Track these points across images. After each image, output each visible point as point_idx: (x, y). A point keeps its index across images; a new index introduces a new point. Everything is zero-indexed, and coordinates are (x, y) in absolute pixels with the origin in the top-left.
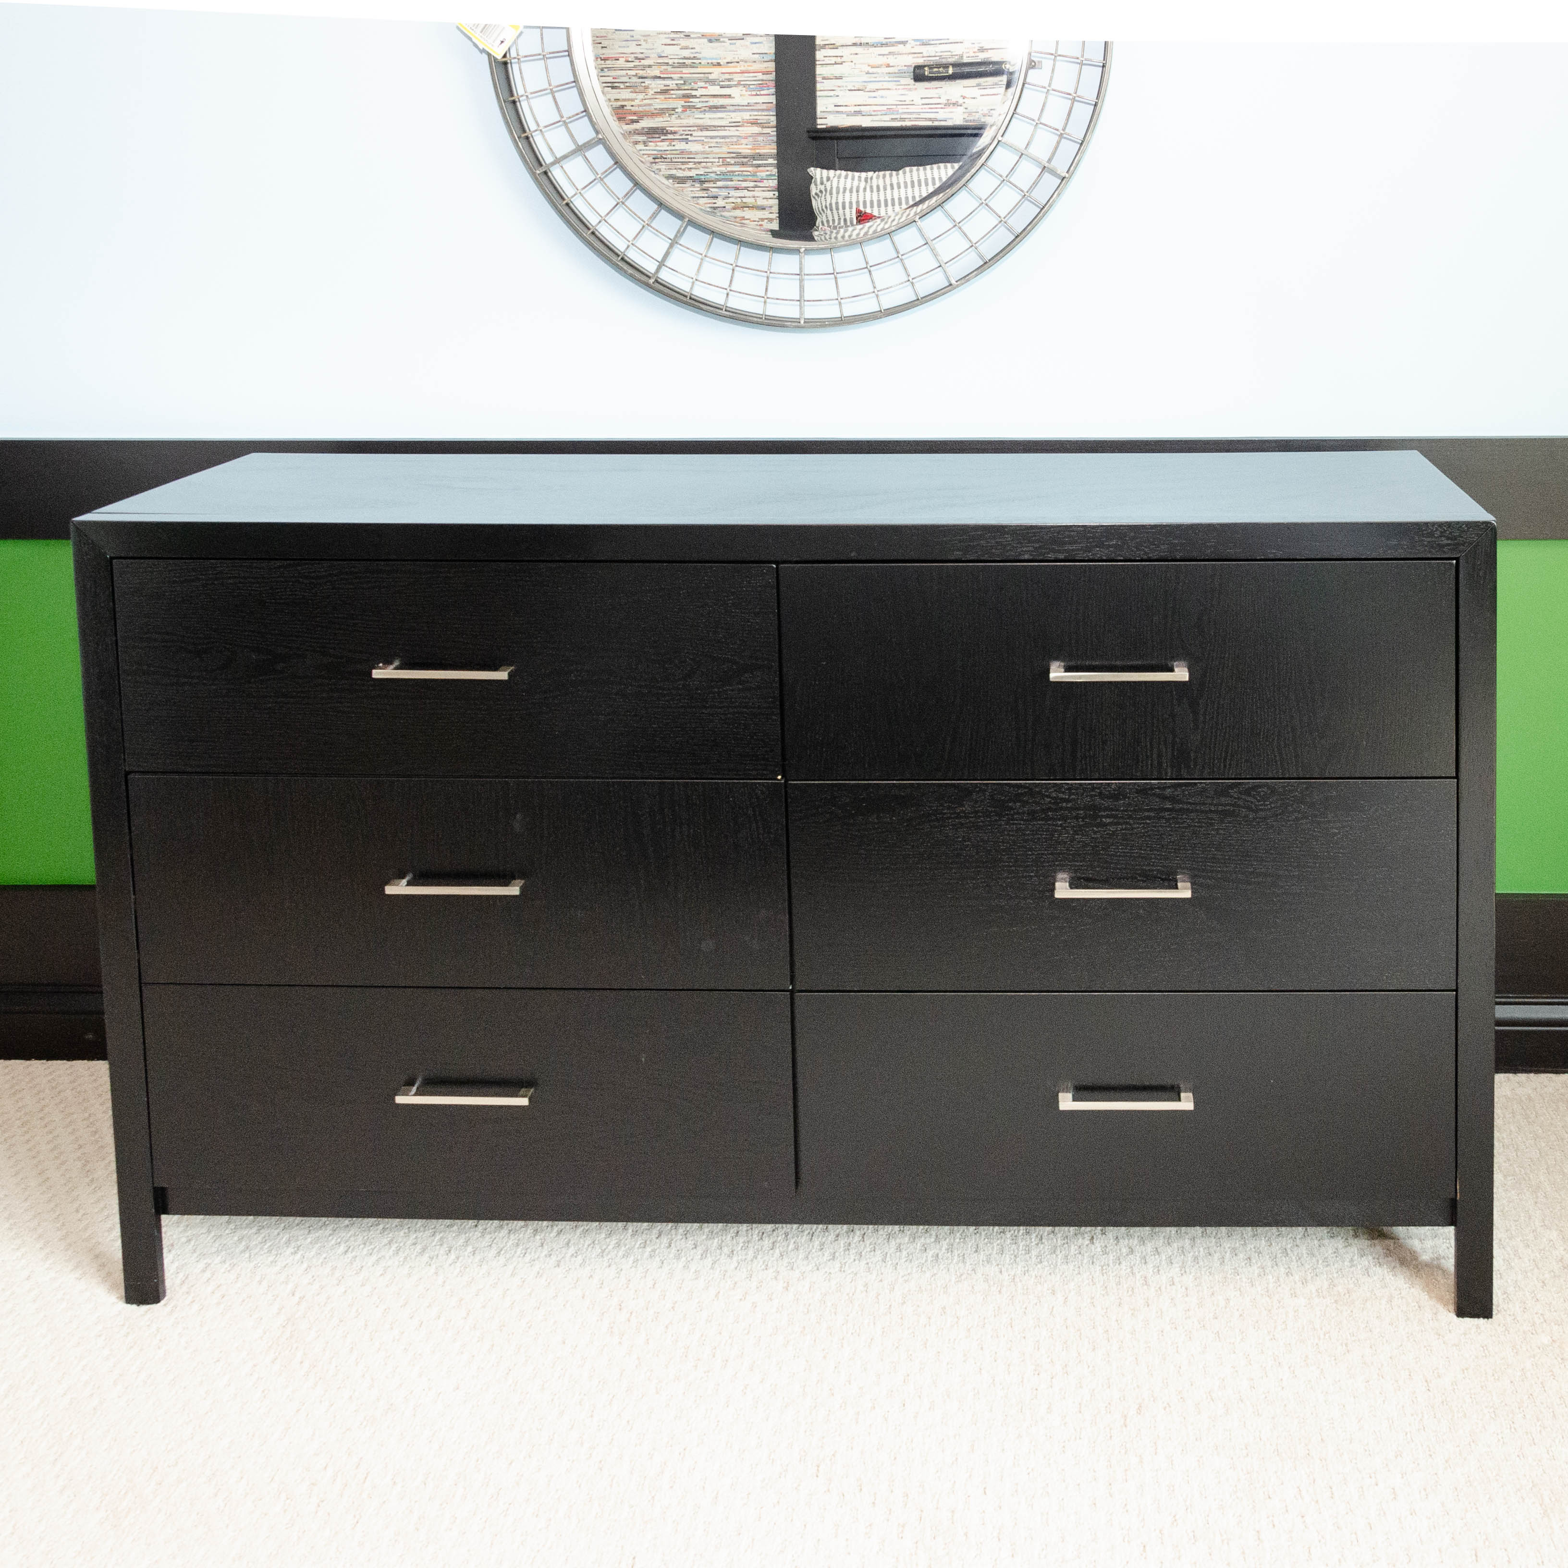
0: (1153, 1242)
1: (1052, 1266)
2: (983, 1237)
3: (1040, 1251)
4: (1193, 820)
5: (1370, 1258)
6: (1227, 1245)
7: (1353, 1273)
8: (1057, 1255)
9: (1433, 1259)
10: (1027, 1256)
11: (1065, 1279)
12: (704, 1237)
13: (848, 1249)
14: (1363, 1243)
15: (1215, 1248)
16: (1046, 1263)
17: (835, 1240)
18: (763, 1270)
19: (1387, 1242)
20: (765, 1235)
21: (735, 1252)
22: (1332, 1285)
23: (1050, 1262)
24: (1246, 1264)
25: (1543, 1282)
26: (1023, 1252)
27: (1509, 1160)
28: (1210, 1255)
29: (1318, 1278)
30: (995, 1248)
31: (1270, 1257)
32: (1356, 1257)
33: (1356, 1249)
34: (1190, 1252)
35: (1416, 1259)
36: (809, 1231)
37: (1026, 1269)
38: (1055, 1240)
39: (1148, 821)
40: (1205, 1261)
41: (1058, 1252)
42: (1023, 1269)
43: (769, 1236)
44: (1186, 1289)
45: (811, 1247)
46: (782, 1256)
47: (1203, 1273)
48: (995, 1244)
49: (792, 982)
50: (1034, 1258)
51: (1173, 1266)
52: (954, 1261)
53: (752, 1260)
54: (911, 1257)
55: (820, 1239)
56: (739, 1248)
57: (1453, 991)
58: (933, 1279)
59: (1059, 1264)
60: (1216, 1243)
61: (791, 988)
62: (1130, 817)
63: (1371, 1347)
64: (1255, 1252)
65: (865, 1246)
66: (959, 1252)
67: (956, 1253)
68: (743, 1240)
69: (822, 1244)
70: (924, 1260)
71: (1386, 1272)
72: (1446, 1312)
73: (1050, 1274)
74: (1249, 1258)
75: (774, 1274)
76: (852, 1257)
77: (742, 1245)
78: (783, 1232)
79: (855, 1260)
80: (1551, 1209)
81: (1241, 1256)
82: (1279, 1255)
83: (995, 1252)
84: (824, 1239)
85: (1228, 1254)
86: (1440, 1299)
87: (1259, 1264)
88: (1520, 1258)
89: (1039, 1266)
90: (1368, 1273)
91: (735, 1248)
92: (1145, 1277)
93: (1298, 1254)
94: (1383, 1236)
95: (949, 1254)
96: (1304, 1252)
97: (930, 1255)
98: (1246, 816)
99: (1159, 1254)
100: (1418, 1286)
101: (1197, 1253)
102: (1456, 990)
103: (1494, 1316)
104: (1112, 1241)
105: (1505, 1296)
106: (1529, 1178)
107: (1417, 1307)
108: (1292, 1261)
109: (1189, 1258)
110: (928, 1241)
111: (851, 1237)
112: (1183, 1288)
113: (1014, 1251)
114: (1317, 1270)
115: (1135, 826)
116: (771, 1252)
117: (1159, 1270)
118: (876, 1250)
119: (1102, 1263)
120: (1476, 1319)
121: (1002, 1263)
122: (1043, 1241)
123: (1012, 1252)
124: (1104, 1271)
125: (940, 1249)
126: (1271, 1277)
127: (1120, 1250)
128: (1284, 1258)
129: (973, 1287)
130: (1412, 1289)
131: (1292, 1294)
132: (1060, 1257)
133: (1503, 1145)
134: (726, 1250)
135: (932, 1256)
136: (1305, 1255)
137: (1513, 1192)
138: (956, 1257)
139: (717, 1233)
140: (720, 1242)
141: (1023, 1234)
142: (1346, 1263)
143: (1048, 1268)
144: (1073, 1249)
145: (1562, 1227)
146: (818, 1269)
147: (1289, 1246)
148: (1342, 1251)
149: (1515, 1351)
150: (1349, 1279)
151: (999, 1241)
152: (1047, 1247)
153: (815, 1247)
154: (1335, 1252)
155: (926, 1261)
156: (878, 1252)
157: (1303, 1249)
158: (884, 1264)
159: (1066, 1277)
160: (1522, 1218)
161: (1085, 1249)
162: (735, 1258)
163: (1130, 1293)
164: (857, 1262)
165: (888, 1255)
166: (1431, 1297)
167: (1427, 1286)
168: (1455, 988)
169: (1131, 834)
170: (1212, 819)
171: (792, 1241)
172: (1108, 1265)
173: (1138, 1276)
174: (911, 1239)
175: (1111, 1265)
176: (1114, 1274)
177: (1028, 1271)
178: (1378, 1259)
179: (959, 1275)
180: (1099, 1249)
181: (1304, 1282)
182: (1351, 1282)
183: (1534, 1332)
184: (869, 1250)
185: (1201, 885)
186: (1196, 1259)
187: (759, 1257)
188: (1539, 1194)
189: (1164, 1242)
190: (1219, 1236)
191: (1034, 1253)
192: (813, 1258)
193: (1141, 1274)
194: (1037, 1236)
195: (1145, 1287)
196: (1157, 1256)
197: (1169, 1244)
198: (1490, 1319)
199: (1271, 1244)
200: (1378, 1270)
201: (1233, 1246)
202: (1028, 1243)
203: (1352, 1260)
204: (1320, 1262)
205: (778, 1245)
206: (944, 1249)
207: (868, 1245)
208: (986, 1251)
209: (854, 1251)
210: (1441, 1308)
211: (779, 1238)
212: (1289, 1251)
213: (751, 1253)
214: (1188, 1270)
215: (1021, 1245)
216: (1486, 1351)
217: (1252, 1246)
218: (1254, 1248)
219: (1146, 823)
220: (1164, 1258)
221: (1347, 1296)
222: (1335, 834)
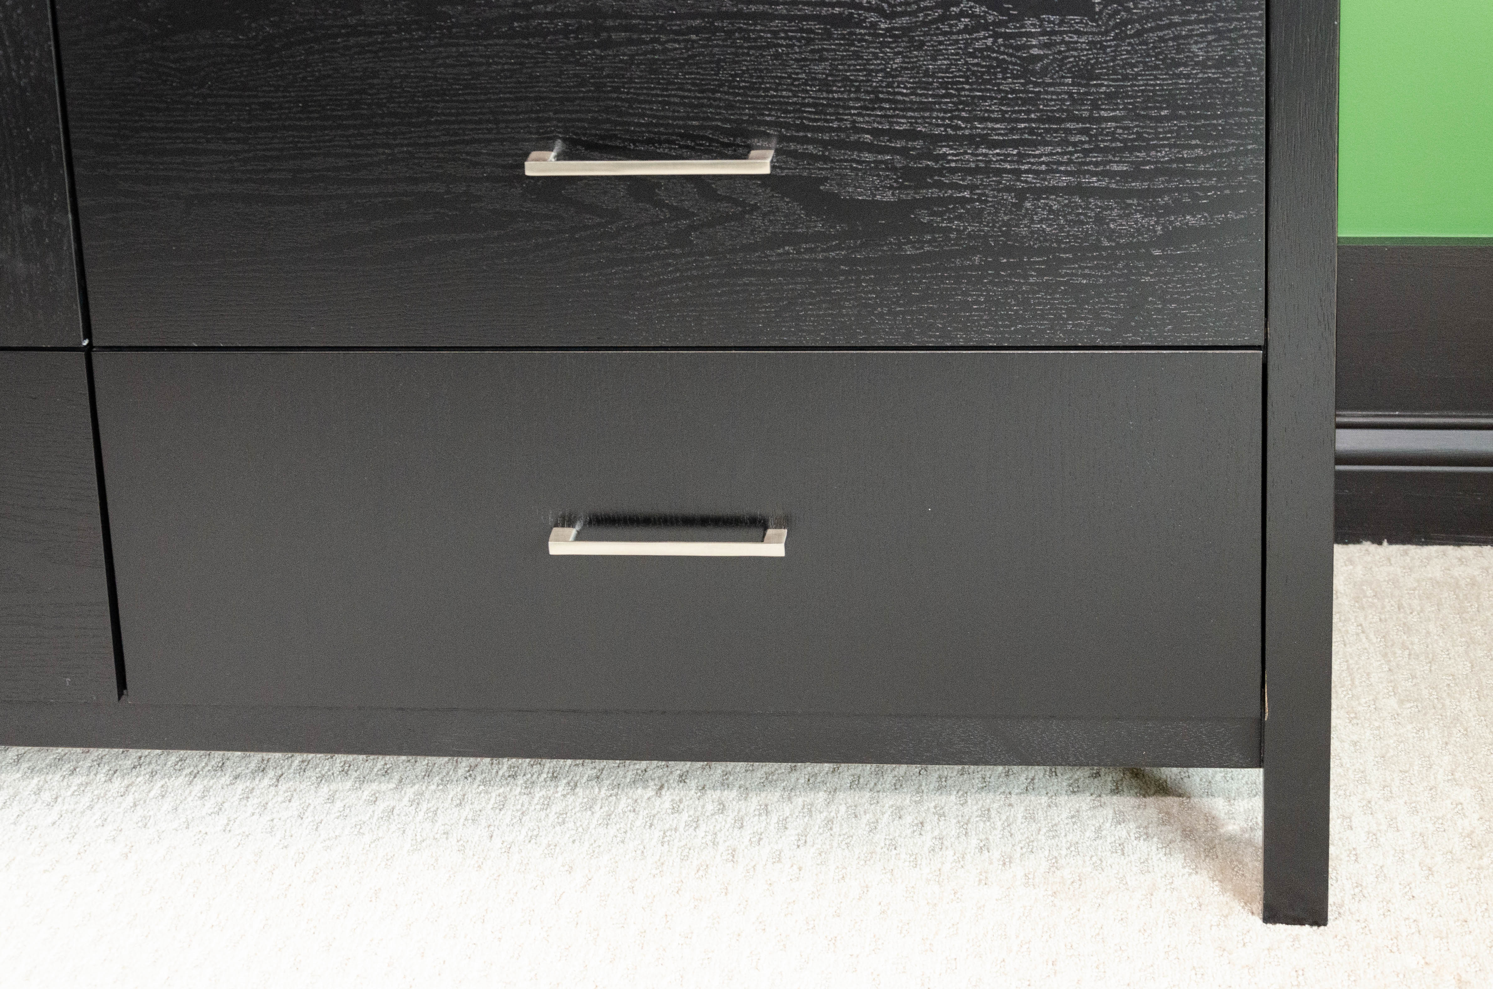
0: (763, 795)
1: (580, 829)
2: (477, 782)
3: (567, 806)
4: (775, 33)
5: (1132, 825)
6: (889, 800)
7: (1096, 849)
8: (593, 813)
9: (1244, 831)
10: (543, 814)
11: (597, 851)
12: (19, 775)
13: (248, 798)
14: (1127, 802)
15: (867, 806)
16: (571, 825)
17: (231, 784)
18: (97, 827)
19: (1170, 800)
20: (118, 773)
21: (60, 800)
22: (1055, 864)
23: (578, 824)
24: (914, 832)
25: (1430, 869)
26: (538, 807)
27: (1414, 677)
28: (856, 816)
29: (1032, 856)
30: (492, 801)
31: (959, 822)
32: (1108, 825)
33: (1111, 812)
34: (821, 812)
35: (1215, 829)
36: (192, 768)
37: (535, 833)
38: (597, 790)
39: (694, 37)
40: (845, 826)
41: (597, 808)
42: (530, 834)
43: (123, 776)
44: (800, 869)
45: (187, 792)
46: (135, 805)
47: (835, 844)
48: (494, 795)
49: (88, 334)
50: (552, 817)
51: (787, 832)
52: (418, 819)
53: (83, 812)
54: (347, 811)
55: (205, 782)
56: (69, 793)
57: (1259, 348)
58: (373, 845)
59: (592, 826)
60: (872, 798)
61: (85, 343)
62: (661, 29)
63: (1097, 967)
64: (934, 813)
65: (277, 792)
66: (430, 805)
67: (424, 806)
68: (79, 782)
69: (206, 790)
70: (368, 815)
71: (1154, 848)
72: (1245, 914)
73: (574, 841)
74: (922, 823)
75: (114, 833)
76: (250, 810)
77: (76, 788)
78: (149, 770)
79: (253, 814)
80: (1471, 755)
81: (908, 819)
82: (974, 819)
83: (490, 806)
84: (212, 782)
85: (886, 816)
86: (1240, 893)
87: (936, 833)
88: (1398, 830)
89: (558, 828)
90: (1122, 850)
91: (63, 792)
92: (734, 850)
93: (1007, 818)
94: (1163, 789)
95: (414, 807)
96: (1020, 816)
97: (382, 808)
98: (874, 25)
99: (767, 813)
100: (1205, 872)
101: (833, 814)
102: (1265, 348)
103: (1330, 923)
104: (693, 792)
105: (1357, 890)
106: (1443, 705)
107: (1195, 905)
108: (994, 829)
109: (819, 821)
110: (384, 787)
111: (257, 779)
112: (795, 867)
113: (522, 805)
114: (1035, 844)
115: (669, 46)
116: (120, 799)
117: (760, 839)
118: (293, 800)
119: (667, 826)
120: (1297, 927)
121: (497, 823)
122: (577, 790)
123: (519, 807)
124: (666, 839)
125: (400, 800)
126: (952, 853)
127: (703, 807)
128: (981, 824)
129: (437, 860)
130: (1194, 876)
131: (980, 881)
132: (597, 816)
133: (1409, 655)
134: (46, 796)
135: (383, 812)
136: (1020, 820)
137: (1409, 727)
138: (421, 814)
139: (42, 769)
140: (41, 783)
141: (545, 780)
142: (1087, 834)
143: (573, 832)
144: (624, 802)
145: (1484, 782)
146: (187, 828)
147: (996, 805)
148: (1084, 815)
149: (1353, 978)
150: (1087, 858)
151: (501, 790)
152: (580, 800)
153: (193, 794)
154: (1072, 817)
155: (371, 817)
156: (295, 803)
157: (1019, 811)
158: (299, 821)
159: (599, 846)
160: (1416, 768)
161: (643, 804)
162: (57, 808)
163: (701, 873)
164: (256, 816)
165: (311, 807)
166: (1224, 890)
167: (1222, 870)
168: (1262, 343)
169: (664, 62)
170: (811, 31)
171: (159, 784)
172: (676, 830)
173: (722, 848)
174: (357, 785)
175: (681, 829)
176: (683, 843)
177: (537, 836)
178: (1146, 827)
179: (419, 838)
180: (667, 805)
181: (1006, 862)
182: (1088, 863)
183: (1395, 949)
184: (280, 799)
185: (794, 154)
186: (829, 822)
187: (97, 807)
188: (1455, 731)
189: (782, 796)
190: (879, 787)
191: (556, 808)
192: (185, 810)
193: (727, 844)
194: (568, 783)
195: (730, 864)
196: (764, 817)
197: (790, 799)
198: (1322, 928)
199: (966, 802)
200: (1143, 845)
201: (898, 804)
202: (550, 793)
203: (1100, 829)
204: (1044, 830)
205: (133, 790)
206: (406, 799)
207: (281, 793)
208: (475, 805)
209: (256, 801)
210: (1237, 906)
211: (139, 779)
212: (993, 813)
213: (85, 800)
214: (809, 839)
215: (537, 796)
216: (1301, 978)
217: (933, 804)
218: (935, 807)
219: (690, 40)
220: (774, 819)
221: (1076, 885)
222: (1039, 58)
